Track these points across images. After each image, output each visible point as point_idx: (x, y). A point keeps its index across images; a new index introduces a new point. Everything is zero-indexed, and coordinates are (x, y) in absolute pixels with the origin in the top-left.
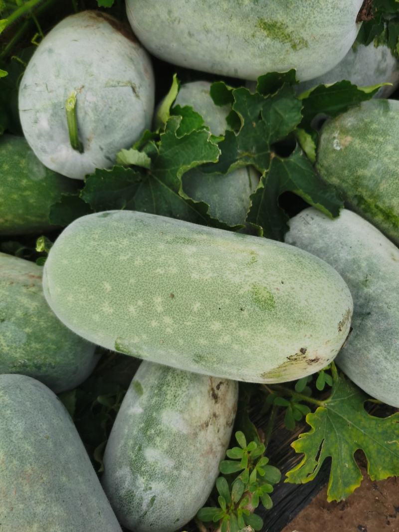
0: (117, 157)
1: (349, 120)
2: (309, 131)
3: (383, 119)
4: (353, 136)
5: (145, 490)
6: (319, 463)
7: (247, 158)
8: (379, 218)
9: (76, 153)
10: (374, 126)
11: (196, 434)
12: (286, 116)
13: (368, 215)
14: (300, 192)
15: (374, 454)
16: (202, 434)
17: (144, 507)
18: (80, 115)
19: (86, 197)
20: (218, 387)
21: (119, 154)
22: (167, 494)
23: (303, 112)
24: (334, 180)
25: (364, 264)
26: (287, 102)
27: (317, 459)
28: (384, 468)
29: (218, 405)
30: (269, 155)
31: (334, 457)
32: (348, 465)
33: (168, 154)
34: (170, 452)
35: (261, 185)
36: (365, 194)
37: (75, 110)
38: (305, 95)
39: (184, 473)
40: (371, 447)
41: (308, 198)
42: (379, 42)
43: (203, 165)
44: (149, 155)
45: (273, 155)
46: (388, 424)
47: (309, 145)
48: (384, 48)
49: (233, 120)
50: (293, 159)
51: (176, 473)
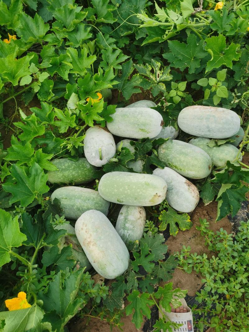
0: (110, 160)
1: (164, 146)
2: (155, 149)
3: (171, 145)
4: (165, 149)
5: (127, 233)
6: (167, 225)
7: (141, 157)
8: (174, 168)
9: (100, 160)
10: (170, 147)
11: (137, 221)
12: (149, 147)
13: (172, 167)
14: (154, 164)
15: (181, 224)
16: (138, 221)
17: (127, 237)
18: (102, 152)
19: (104, 170)
20: (141, 211)
21: (111, 159)
22: (132, 233)
23: (152, 145)
24: (163, 160)
25: (171, 178)
26: (149, 143)
27: (166, 224)
28: (184, 227)
29: (141, 215)
30: (146, 156)
31: (170, 224)
32: (174, 226)
33: (122, 158)
34: (131, 224)
35: (145, 163)
36: (170, 163)
37: (101, 151)
38: (152, 141)
39: (135, 229)
40: (180, 222)
41: (156, 165)
42: (170, 126)
43: (131, 160)
44: (118, 159)
45: (147, 156)
46: (183, 217)
47: (156, 153)
48: (171, 127)
49: (136, 149)
50: (152, 156)
51: (133, 228)
